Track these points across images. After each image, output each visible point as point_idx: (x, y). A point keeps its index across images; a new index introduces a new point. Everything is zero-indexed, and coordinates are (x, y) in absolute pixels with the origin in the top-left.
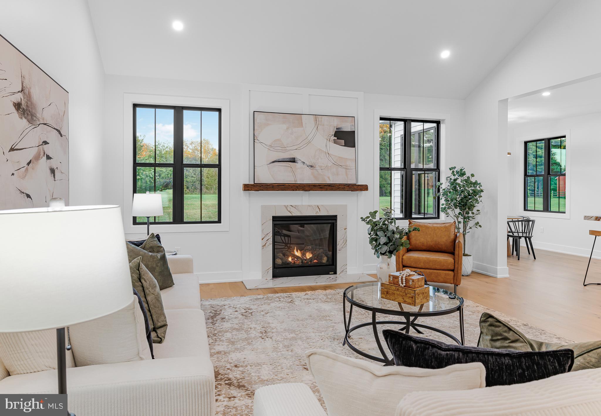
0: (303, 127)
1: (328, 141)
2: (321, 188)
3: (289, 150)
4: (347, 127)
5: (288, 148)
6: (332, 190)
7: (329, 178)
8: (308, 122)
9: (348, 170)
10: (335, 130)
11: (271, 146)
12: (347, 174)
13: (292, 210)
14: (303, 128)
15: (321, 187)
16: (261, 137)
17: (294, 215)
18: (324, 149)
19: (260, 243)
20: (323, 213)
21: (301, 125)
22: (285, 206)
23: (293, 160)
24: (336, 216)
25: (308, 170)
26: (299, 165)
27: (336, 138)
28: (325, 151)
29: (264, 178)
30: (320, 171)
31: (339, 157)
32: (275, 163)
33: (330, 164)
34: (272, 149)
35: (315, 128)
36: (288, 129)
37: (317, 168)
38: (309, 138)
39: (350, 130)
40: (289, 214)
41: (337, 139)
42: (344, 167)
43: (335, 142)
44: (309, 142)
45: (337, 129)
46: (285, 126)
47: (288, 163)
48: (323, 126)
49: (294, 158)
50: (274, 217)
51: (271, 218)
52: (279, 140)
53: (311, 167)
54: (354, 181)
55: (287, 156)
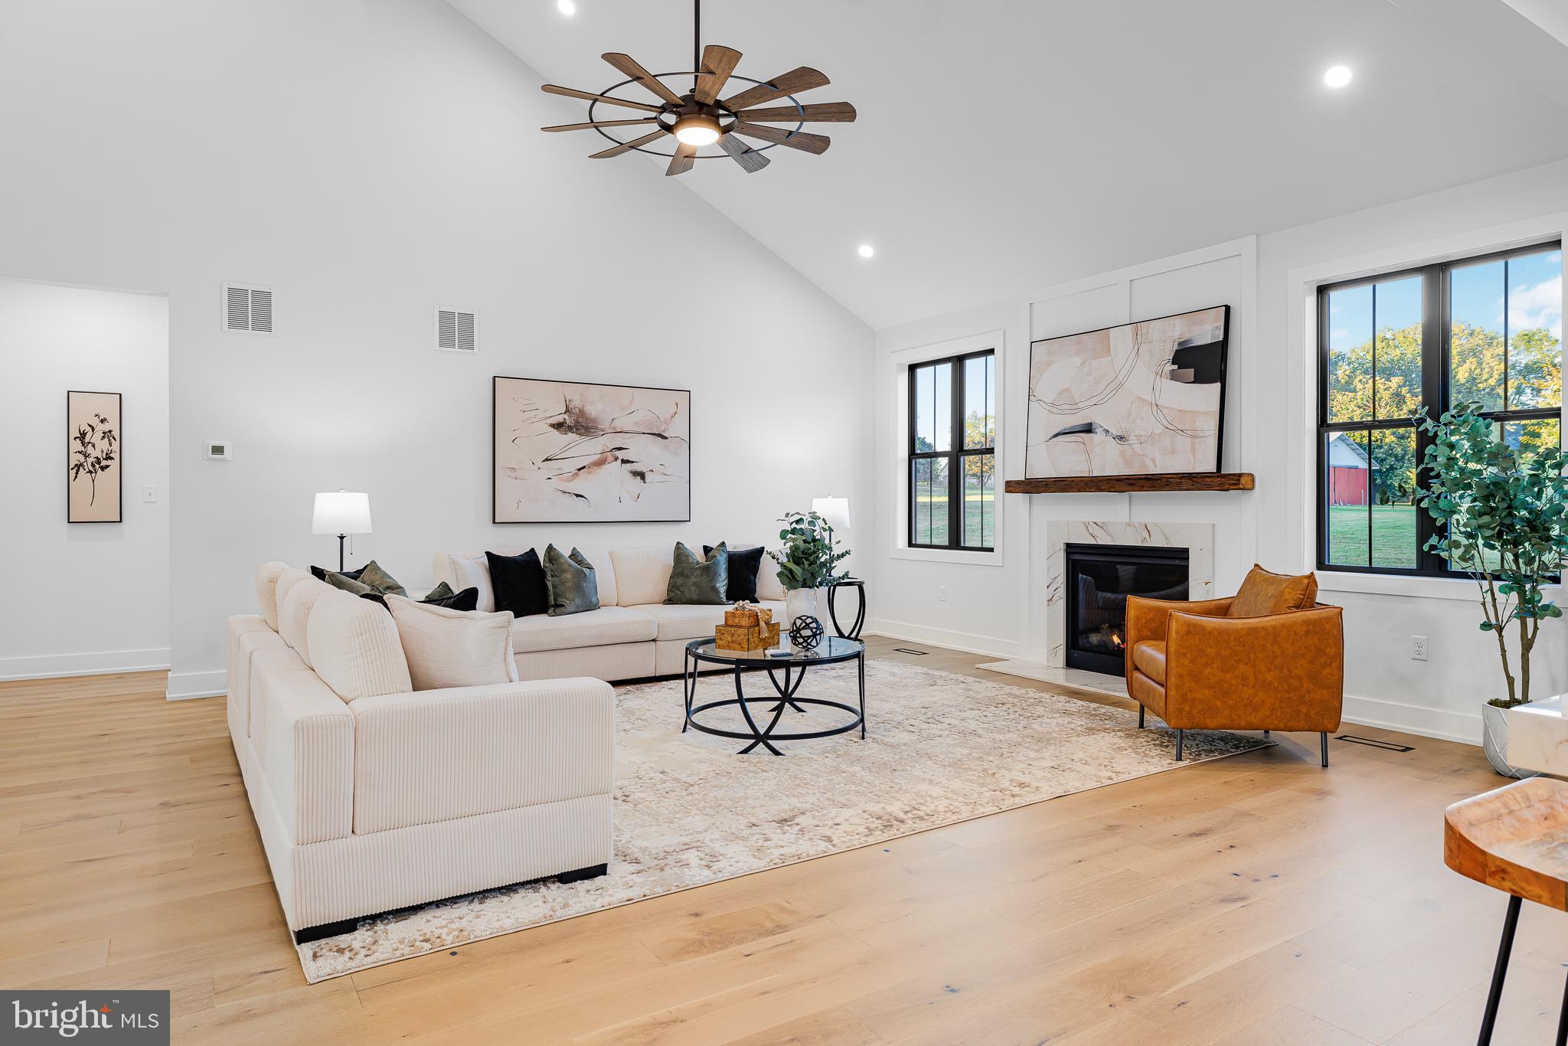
0: (1110, 355)
1: (1158, 377)
2: (1131, 484)
3: (1082, 409)
4: (1206, 333)
5: (1081, 405)
6: (1153, 488)
7: (1154, 461)
8: (1121, 340)
9: (1197, 440)
10: (1176, 347)
11: (1054, 405)
12: (1193, 450)
13: (1097, 531)
14: (1108, 359)
15: (1132, 482)
16: (1038, 392)
17: (1100, 542)
18: (1149, 397)
19: (1045, 594)
20: (1157, 541)
21: (1107, 350)
22: (1084, 523)
23: (1088, 429)
24: (1186, 551)
25: (1114, 446)
26: (1098, 437)
27: (1176, 367)
28: (1150, 400)
29: (1043, 470)
30: (1137, 447)
31: (1180, 411)
32: (1059, 438)
33: (1159, 430)
34: (1054, 410)
35: (1134, 353)
36: (1083, 364)
37: (1133, 440)
38: (1120, 377)
39: (1209, 342)
40: (1091, 541)
41: (1179, 368)
42: (1188, 432)
43: (1174, 376)
44: (1121, 385)
45: (1180, 344)
46: (1078, 360)
47: (1080, 435)
48: (1151, 342)
49: (1090, 424)
50: (1068, 546)
51: (1063, 547)
52: (1067, 390)
53: (1121, 438)
54: (1211, 467)
55: (1078, 420)
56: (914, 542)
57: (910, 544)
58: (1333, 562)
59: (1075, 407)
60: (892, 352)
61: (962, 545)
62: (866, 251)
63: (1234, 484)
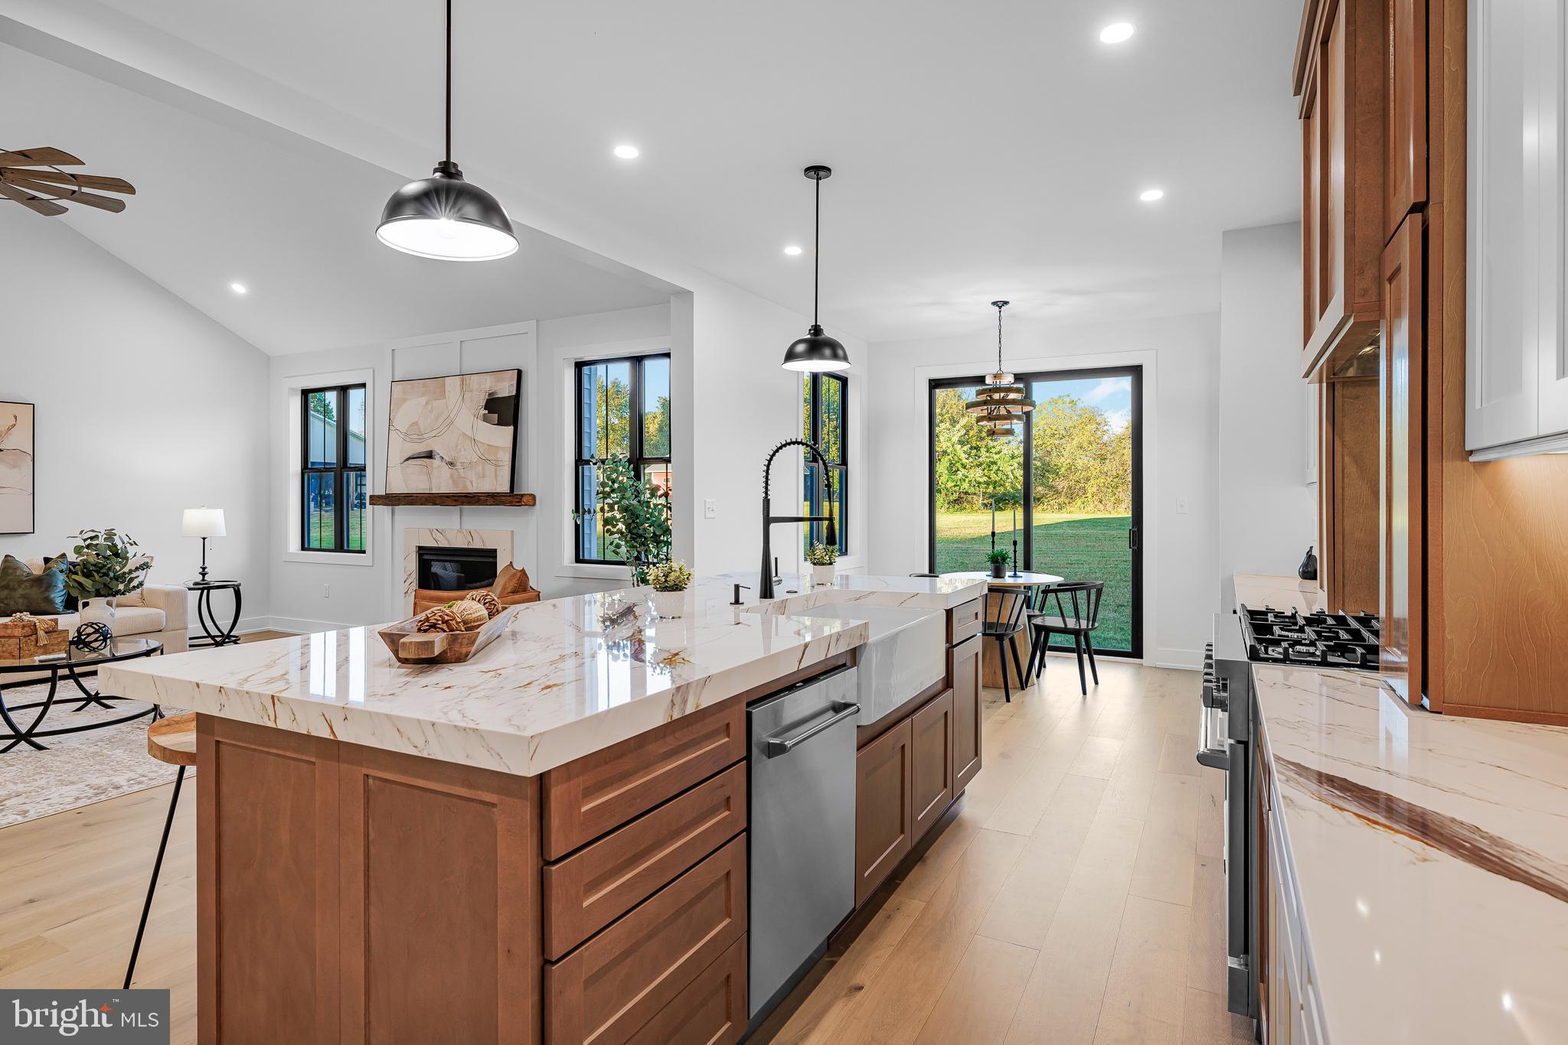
0: (445, 398)
1: (476, 418)
2: (456, 500)
3: (426, 439)
4: (506, 389)
5: (426, 436)
7: (471, 482)
8: (452, 385)
9: (498, 468)
10: (487, 397)
11: (406, 434)
12: (497, 475)
13: (438, 537)
14: (445, 400)
15: (456, 498)
16: (396, 423)
17: (440, 546)
18: (469, 434)
19: (404, 587)
20: (478, 544)
21: (442, 394)
22: (430, 530)
23: (429, 455)
24: (496, 549)
25: (446, 471)
26: (436, 462)
27: (487, 412)
29: (398, 487)
30: (461, 471)
31: (488, 445)
32: (410, 461)
33: (475, 459)
34: (407, 439)
35: (461, 398)
36: (427, 403)
37: (459, 466)
38: (452, 416)
39: (507, 395)
40: (433, 544)
41: (489, 412)
42: (494, 462)
43: (485, 419)
44: (452, 423)
45: (490, 394)
46: (423, 400)
47: (423, 459)
48: (472, 391)
49: (431, 452)
50: (420, 548)
51: (414, 550)
52: (416, 423)
53: (451, 464)
54: (506, 488)
55: (422, 448)
56: (306, 546)
57: (303, 548)
58: (587, 557)
59: (421, 439)
60: (285, 377)
61: (346, 548)
62: (239, 288)
63: (518, 502)
